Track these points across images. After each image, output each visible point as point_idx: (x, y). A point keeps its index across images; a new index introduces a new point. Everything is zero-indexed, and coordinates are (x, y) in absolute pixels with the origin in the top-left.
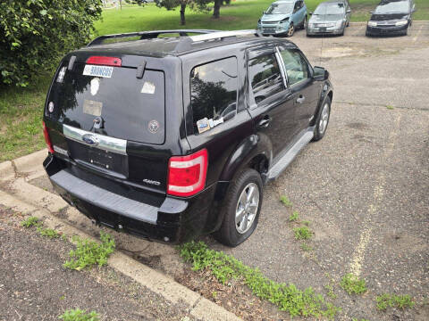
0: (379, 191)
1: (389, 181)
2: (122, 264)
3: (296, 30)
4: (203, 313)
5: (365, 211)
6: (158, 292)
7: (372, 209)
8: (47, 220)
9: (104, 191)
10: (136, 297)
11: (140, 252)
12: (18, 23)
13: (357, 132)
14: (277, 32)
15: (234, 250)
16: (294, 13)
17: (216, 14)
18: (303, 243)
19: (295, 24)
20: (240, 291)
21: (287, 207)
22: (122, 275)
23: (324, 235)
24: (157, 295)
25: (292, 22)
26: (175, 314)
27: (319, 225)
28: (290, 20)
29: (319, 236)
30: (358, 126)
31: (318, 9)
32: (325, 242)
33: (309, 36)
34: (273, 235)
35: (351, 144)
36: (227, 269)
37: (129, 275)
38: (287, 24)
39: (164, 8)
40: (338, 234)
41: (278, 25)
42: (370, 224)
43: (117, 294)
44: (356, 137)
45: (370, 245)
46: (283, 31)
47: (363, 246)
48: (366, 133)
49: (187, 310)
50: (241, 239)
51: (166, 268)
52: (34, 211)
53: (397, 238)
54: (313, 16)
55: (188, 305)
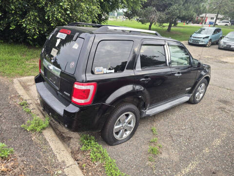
0: (217, 142)
1: (228, 138)
2: (49, 135)
3: (213, 44)
4: (70, 172)
5: (201, 151)
6: (55, 154)
7: (206, 150)
8: (31, 105)
9: (52, 95)
10: (44, 152)
11: (63, 133)
12: (56, 16)
13: (223, 105)
14: (200, 43)
15: (110, 147)
16: (213, 34)
17: (169, 29)
18: (151, 156)
19: (212, 41)
20: (99, 169)
21: (154, 134)
22: (45, 139)
23: (167, 156)
24: (54, 155)
25: (211, 40)
26: (56, 167)
27: (167, 149)
28: (209, 38)
29: (164, 155)
30: (225, 102)
31: (229, 34)
32: (166, 160)
33: (220, 49)
34: (137, 147)
35: (215, 111)
36: (99, 155)
37: (48, 140)
38: (207, 40)
39: (140, 23)
40: (176, 158)
41: (202, 39)
42: (200, 159)
43: (37, 148)
44: (220, 108)
45: (193, 171)
46: (203, 43)
47: (187, 170)
48: (228, 107)
49: (63, 167)
50: (117, 143)
51: (71, 144)
52: (29, 100)
53: (214, 173)
54: (225, 38)
55: (65, 165)
